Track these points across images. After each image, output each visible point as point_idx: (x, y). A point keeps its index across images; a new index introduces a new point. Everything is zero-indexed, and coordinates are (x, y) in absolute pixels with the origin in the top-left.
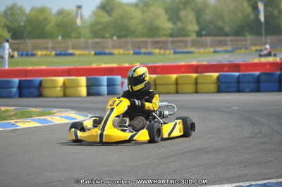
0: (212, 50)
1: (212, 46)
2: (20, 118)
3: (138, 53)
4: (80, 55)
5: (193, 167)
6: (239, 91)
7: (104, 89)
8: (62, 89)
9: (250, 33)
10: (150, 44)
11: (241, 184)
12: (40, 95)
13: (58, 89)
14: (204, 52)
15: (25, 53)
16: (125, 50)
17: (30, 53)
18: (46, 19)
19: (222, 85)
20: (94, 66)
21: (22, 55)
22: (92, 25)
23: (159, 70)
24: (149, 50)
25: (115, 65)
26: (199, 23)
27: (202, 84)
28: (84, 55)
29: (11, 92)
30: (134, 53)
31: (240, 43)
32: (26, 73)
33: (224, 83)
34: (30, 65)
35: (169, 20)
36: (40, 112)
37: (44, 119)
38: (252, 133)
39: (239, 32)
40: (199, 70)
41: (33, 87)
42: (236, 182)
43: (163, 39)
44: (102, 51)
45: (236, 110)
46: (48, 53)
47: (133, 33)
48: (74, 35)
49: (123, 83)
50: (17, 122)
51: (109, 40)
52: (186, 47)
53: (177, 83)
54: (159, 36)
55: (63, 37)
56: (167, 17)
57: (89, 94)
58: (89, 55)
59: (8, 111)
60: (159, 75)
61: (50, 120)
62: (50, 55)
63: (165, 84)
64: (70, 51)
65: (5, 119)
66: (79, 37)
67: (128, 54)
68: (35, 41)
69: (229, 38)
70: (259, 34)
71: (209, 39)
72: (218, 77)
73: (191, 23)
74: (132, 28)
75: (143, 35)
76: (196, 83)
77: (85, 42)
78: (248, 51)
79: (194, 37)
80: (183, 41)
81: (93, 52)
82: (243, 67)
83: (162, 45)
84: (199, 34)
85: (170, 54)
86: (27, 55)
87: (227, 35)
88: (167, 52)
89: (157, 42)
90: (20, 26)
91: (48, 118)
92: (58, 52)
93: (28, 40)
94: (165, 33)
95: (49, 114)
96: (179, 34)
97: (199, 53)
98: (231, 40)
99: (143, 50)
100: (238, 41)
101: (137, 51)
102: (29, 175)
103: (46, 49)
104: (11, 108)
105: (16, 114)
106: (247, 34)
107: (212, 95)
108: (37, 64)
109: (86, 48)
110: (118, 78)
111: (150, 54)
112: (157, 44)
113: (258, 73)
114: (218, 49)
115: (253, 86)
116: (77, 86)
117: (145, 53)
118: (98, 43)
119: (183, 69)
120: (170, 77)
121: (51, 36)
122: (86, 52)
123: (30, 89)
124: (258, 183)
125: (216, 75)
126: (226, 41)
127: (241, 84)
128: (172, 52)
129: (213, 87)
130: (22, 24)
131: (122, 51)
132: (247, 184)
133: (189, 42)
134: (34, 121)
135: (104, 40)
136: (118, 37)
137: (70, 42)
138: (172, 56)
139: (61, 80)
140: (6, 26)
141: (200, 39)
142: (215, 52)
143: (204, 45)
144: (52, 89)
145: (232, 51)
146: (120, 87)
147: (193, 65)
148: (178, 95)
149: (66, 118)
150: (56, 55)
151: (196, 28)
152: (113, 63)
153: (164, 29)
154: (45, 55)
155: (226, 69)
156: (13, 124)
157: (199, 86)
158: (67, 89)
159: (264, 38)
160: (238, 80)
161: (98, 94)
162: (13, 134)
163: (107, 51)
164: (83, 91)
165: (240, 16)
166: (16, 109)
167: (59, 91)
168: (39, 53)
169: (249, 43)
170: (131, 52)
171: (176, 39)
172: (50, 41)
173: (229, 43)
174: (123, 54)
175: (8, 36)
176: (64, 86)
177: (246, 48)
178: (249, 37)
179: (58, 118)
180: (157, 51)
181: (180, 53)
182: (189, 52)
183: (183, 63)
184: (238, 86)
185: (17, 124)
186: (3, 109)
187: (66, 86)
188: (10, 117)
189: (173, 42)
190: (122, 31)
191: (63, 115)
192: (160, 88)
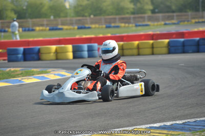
0: (163, 23)
1: (163, 20)
2: (26, 76)
3: (109, 27)
4: (67, 29)
5: (153, 109)
6: (184, 52)
7: (86, 54)
8: (55, 54)
10: (117, 20)
11: (189, 120)
12: (39, 59)
13: (52, 54)
14: (157, 25)
15: (27, 29)
16: (99, 25)
17: (31, 29)
18: (41, 4)
19: (171, 48)
20: (77, 37)
21: (25, 30)
22: (75, 7)
23: (125, 39)
24: (117, 25)
25: (93, 36)
26: (153, 3)
27: (157, 48)
28: (70, 29)
29: (17, 57)
30: (107, 27)
32: (28, 43)
33: (173, 47)
34: (31, 37)
36: (39, 71)
37: (43, 77)
38: (195, 83)
39: (182, 9)
40: (154, 38)
41: (34, 53)
43: (127, 16)
44: (83, 26)
45: (182, 66)
46: (44, 28)
47: (105, 12)
48: (62, 15)
49: (99, 49)
50: (22, 79)
51: (88, 18)
52: (144, 21)
53: (138, 47)
54: (124, 14)
55: (55, 17)
57: (74, 57)
58: (74, 29)
59: (16, 71)
60: (125, 42)
61: (47, 77)
62: (45, 30)
63: (130, 49)
64: (60, 27)
65: (14, 77)
66: (66, 16)
67: (102, 28)
68: (34, 20)
69: (175, 14)
70: (197, 10)
71: (160, 15)
72: (169, 43)
73: (147, 3)
74: (104, 8)
75: (112, 14)
76: (153, 48)
77: (71, 20)
78: (189, 23)
79: (149, 14)
80: (141, 17)
81: (76, 27)
82: (187, 35)
83: (127, 21)
84: (153, 12)
85: (132, 27)
86: (29, 30)
87: (173, 12)
88: (131, 25)
89: (123, 19)
90: (24, 9)
91: (45, 75)
92: (51, 28)
93: (29, 20)
94: (129, 11)
95: (46, 73)
96: (139, 12)
97: (154, 25)
98: (177, 16)
99: (113, 25)
100: (182, 16)
101: (108, 25)
103: (42, 25)
104: (18, 69)
105: (22, 73)
106: (188, 10)
107: (164, 55)
108: (36, 37)
109: (71, 24)
110: (96, 45)
111: (118, 27)
113: (198, 39)
114: (167, 22)
115: (194, 48)
116: (66, 51)
117: (114, 27)
118: (80, 20)
119: (143, 38)
120: (133, 44)
121: (45, 16)
122: (71, 27)
123: (32, 55)
124: (202, 119)
125: (167, 41)
126: (173, 16)
127: (185, 47)
128: (134, 25)
129: (165, 50)
130: (25, 8)
131: (97, 26)
132: (193, 120)
133: (146, 18)
134: (35, 78)
135: (84, 18)
136: (95, 16)
137: (59, 20)
138: (134, 28)
139: (54, 47)
140: (13, 10)
141: (154, 15)
142: (165, 24)
143: (157, 20)
144: (48, 54)
145: (178, 24)
146: (97, 52)
147: (150, 34)
148: (139, 57)
149: (59, 75)
150: (50, 30)
151: (151, 7)
152: (92, 34)
153: (128, 9)
154: (42, 30)
155: (174, 36)
156: (20, 81)
157: (155, 49)
158: (59, 55)
159: (201, 13)
160: (184, 44)
161: (81, 57)
163: (87, 26)
164: (70, 55)
166: (22, 70)
167: (52, 56)
168: (37, 28)
169: (190, 17)
170: (104, 26)
171: (136, 16)
172: (45, 19)
173: (175, 18)
174: (98, 28)
175: (15, 16)
176: (56, 52)
177: (188, 21)
178: (190, 13)
179: (52, 75)
180: (123, 25)
181: (140, 26)
182: (147, 25)
183: (142, 33)
184: (183, 49)
185: (23, 80)
186: (12, 69)
187: (58, 51)
188: (18, 76)
189: (134, 18)
190: (97, 11)
191: (56, 73)
192: (126, 52)
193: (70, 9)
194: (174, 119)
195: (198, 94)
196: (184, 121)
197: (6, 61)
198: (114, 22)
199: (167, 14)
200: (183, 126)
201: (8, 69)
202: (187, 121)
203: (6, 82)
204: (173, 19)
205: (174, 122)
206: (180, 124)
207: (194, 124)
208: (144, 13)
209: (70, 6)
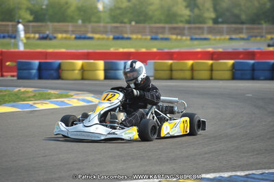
0: (228, 37)
1: (228, 33)
2: (39, 100)
3: (156, 39)
4: (99, 39)
5: (206, 153)
6: (253, 78)
7: (121, 73)
8: (80, 72)
9: (265, 22)
10: (167, 30)
11: (254, 172)
12: (59, 77)
13: (77, 72)
14: (220, 40)
16: (142, 35)
17: (50, 35)
18: (67, 3)
19: (237, 72)
20: (112, 50)
22: (111, 10)
23: (175, 56)
24: (166, 36)
25: (132, 50)
26: (215, 10)
27: (217, 70)
28: (103, 39)
29: (30, 74)
30: (152, 39)
31: (256, 31)
32: (46, 55)
33: (239, 70)
34: (50, 47)
35: (186, 7)
36: (58, 94)
37: (62, 102)
39: (255, 20)
40: (215, 56)
41: (52, 70)
42: (248, 170)
43: (181, 25)
44: (121, 36)
45: (250, 97)
46: (68, 36)
47: (151, 18)
48: (93, 19)
50: (35, 103)
51: (128, 25)
52: (203, 33)
53: (192, 69)
54: (177, 23)
55: (84, 21)
56: (185, 4)
57: (106, 78)
58: (108, 39)
59: (27, 92)
60: (175, 61)
61: (68, 102)
62: (69, 39)
63: (181, 70)
64: (90, 35)
65: (24, 100)
66: (98, 22)
67: (146, 39)
68: (56, 24)
69: (245, 26)
71: (225, 26)
72: (234, 64)
73: (208, 10)
74: (150, 13)
75: (160, 21)
76: (212, 70)
77: (104, 27)
78: (263, 39)
79: (210, 24)
80: (199, 28)
81: (111, 37)
82: (258, 55)
83: (179, 31)
84: (215, 21)
85: (186, 40)
87: (242, 23)
88: (184, 38)
89: (175, 28)
90: (42, 9)
91: (66, 100)
92: (78, 36)
93: (49, 23)
94: (183, 19)
95: (67, 96)
96: (196, 21)
97: (215, 40)
98: (247, 28)
99: (160, 36)
100: (253, 29)
101: (154, 36)
102: (45, 156)
103: (66, 32)
104: (31, 89)
105: (35, 96)
106: (263, 22)
109: (105, 32)
111: (167, 39)
112: (175, 30)
113: (273, 61)
114: (234, 37)
115: (267, 74)
116: (95, 69)
117: (162, 39)
118: (117, 27)
119: (199, 56)
120: (186, 64)
121: (72, 20)
122: (104, 36)
123: (49, 71)
124: (271, 171)
125: (231, 62)
126: (242, 29)
127: (256, 72)
128: (189, 38)
129: (228, 74)
130: (44, 7)
131: (139, 36)
132: (260, 172)
133: (206, 29)
134: (52, 102)
135: (123, 25)
136: (137, 23)
137: (90, 26)
138: (189, 42)
139: (79, 63)
140: (28, 9)
141: (216, 26)
142: (231, 39)
143: (220, 32)
144: (71, 72)
145: (247, 39)
147: (209, 52)
148: (192, 81)
149: (84, 100)
150: (76, 38)
151: (213, 15)
152: (131, 48)
153: (182, 16)
154: (66, 38)
155: (241, 56)
156: (31, 105)
157: (214, 73)
158: (86, 72)
160: (253, 68)
161: (116, 78)
162: (31, 114)
163: (126, 36)
164: (101, 74)
165: (256, 4)
166: (35, 91)
167: (77, 74)
168: (60, 36)
169: (264, 31)
170: (149, 37)
171: (193, 26)
172: (70, 24)
173: (244, 31)
174: (141, 39)
175: (31, 18)
176: (83, 69)
177: (262, 37)
178: (264, 26)
179: (75, 100)
180: (174, 37)
181: (196, 39)
182: (205, 39)
183: (199, 50)
184: (252, 74)
185: (35, 105)
186: (23, 89)
187: (85, 69)
188: (29, 99)
189: (190, 28)
190: (140, 17)
191: (80, 98)
192: (175, 74)
193: (104, 12)
194: (234, 169)
195: (268, 137)
196: (247, 173)
197: (15, 78)
198: (163, 33)
199: (234, 26)
200: (245, 179)
201: (17, 89)
202: (251, 172)
203: (13, 106)
204: (241, 32)
205: (234, 173)
206: (241, 176)
207: (260, 177)
208: (203, 22)
209: (104, 7)
